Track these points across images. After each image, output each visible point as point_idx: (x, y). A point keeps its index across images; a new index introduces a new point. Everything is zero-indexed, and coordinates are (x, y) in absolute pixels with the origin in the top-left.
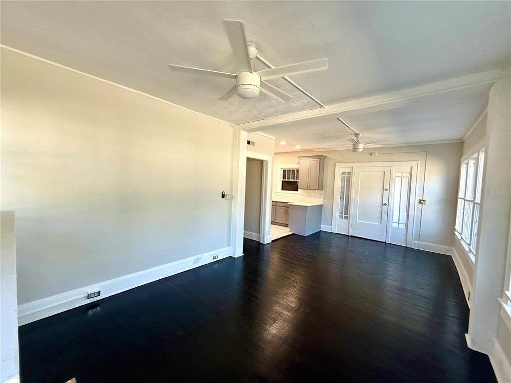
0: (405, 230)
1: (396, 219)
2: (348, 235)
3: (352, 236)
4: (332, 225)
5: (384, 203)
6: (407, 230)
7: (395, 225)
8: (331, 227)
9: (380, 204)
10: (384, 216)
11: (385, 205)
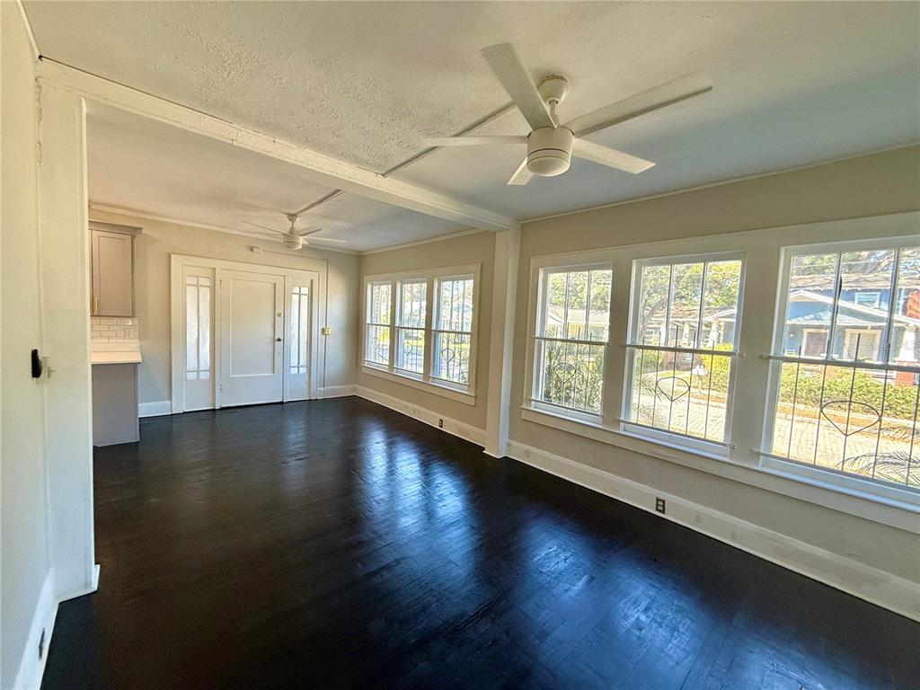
0: (307, 375)
1: (294, 362)
2: (214, 410)
3: (222, 409)
4: (171, 399)
5: (276, 338)
6: (310, 374)
7: (294, 371)
8: (169, 402)
9: (271, 340)
10: (279, 359)
11: (279, 340)
